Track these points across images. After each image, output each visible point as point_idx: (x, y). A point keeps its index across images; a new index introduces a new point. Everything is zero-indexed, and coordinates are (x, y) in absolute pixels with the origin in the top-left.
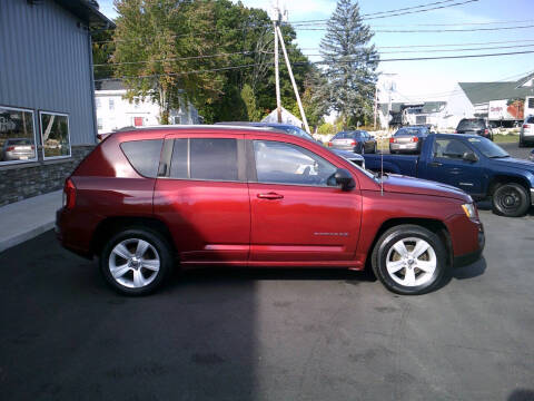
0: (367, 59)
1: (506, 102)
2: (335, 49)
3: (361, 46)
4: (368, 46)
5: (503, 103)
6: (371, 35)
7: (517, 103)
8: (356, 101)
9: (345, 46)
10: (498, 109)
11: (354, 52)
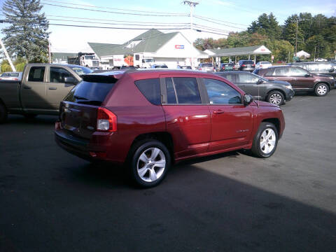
0: (40, 22)
1: (123, 56)
2: (15, 13)
3: (35, 13)
4: (40, 13)
5: (121, 57)
6: (41, 7)
7: (129, 57)
8: (35, 50)
9: (22, 12)
10: (119, 60)
11: (31, 17)
